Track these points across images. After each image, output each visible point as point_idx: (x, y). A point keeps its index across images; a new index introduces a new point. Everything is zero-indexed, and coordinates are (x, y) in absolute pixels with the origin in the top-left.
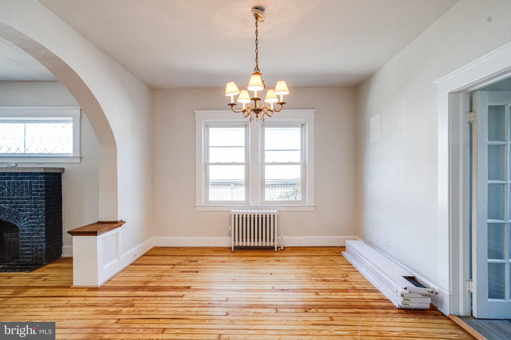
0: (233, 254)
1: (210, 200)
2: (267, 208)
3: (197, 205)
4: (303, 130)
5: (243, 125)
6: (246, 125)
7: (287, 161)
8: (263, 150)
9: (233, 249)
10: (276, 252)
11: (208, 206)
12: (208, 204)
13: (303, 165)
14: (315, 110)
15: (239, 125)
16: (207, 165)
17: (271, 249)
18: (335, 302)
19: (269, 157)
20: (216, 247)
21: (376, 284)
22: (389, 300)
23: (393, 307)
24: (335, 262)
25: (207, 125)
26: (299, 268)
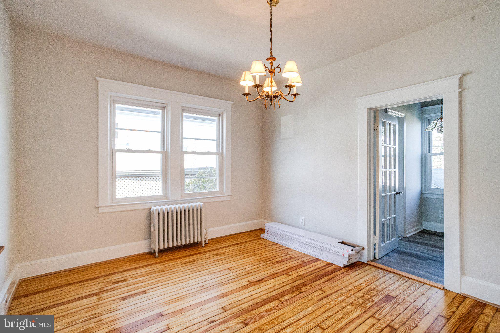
0: (157, 260)
1: (117, 197)
2: (189, 201)
3: (100, 205)
4: (219, 119)
5: (159, 107)
6: (164, 108)
7: (205, 151)
8: (182, 138)
9: (157, 254)
10: (204, 246)
11: (116, 206)
12: (116, 203)
13: (220, 155)
14: (233, 103)
15: (155, 106)
16: (113, 152)
17: (195, 245)
18: (308, 277)
19: (188, 145)
20: (129, 257)
21: (314, 254)
22: (332, 264)
23: (339, 269)
24: (264, 245)
25: (113, 100)
26: (245, 257)
